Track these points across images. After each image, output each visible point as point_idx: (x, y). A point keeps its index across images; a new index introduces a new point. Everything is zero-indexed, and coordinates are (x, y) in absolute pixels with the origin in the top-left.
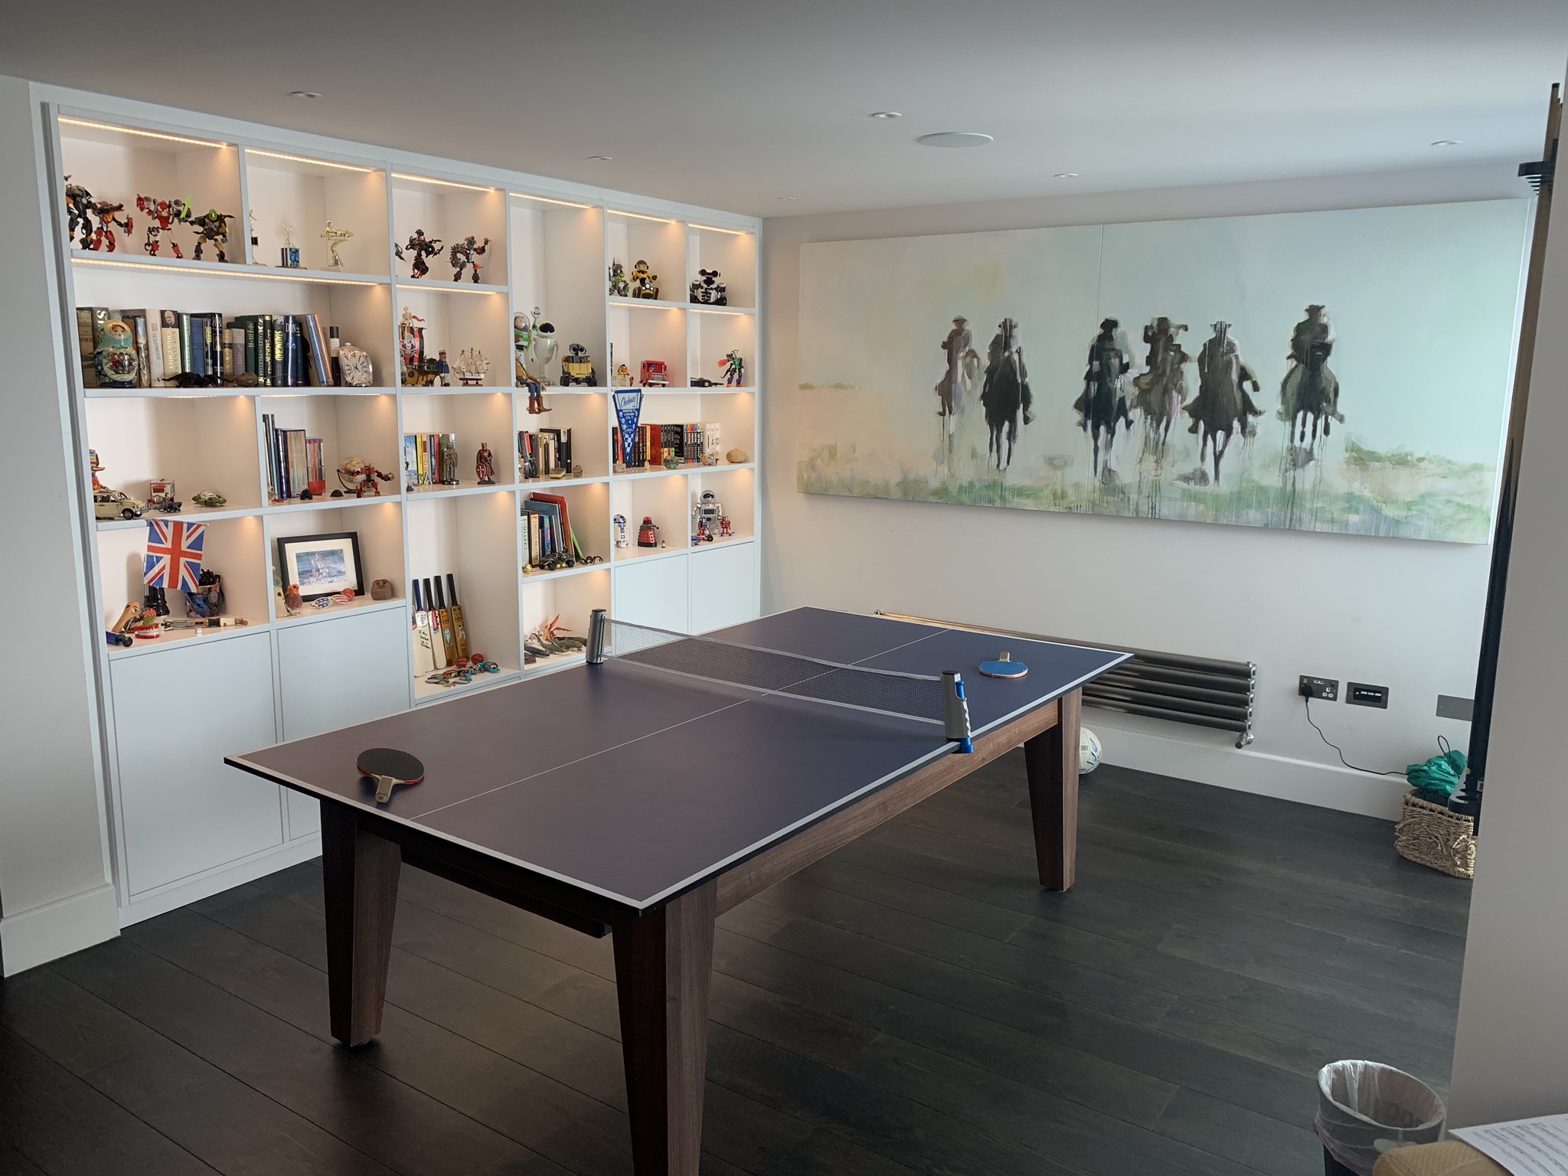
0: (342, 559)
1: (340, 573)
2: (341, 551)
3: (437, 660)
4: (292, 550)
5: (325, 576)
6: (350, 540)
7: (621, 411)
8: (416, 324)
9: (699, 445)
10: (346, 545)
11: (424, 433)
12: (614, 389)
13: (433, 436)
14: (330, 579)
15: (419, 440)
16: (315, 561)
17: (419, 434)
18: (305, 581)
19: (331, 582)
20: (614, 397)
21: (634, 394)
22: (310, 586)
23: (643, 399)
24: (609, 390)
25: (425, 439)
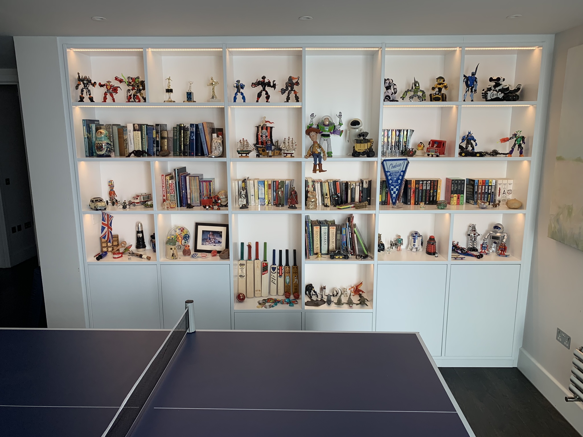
0: (221, 236)
1: (219, 242)
2: (221, 232)
3: (279, 291)
4: (201, 228)
5: (213, 243)
6: (226, 227)
7: (388, 172)
8: (268, 125)
9: (490, 194)
10: (223, 229)
11: (270, 179)
12: (384, 158)
13: (275, 181)
14: (214, 244)
15: (266, 183)
16: (209, 235)
17: (266, 179)
18: (204, 243)
19: (215, 245)
20: (382, 163)
21: (401, 162)
22: (206, 246)
23: (409, 164)
24: (379, 159)
25: (270, 183)
